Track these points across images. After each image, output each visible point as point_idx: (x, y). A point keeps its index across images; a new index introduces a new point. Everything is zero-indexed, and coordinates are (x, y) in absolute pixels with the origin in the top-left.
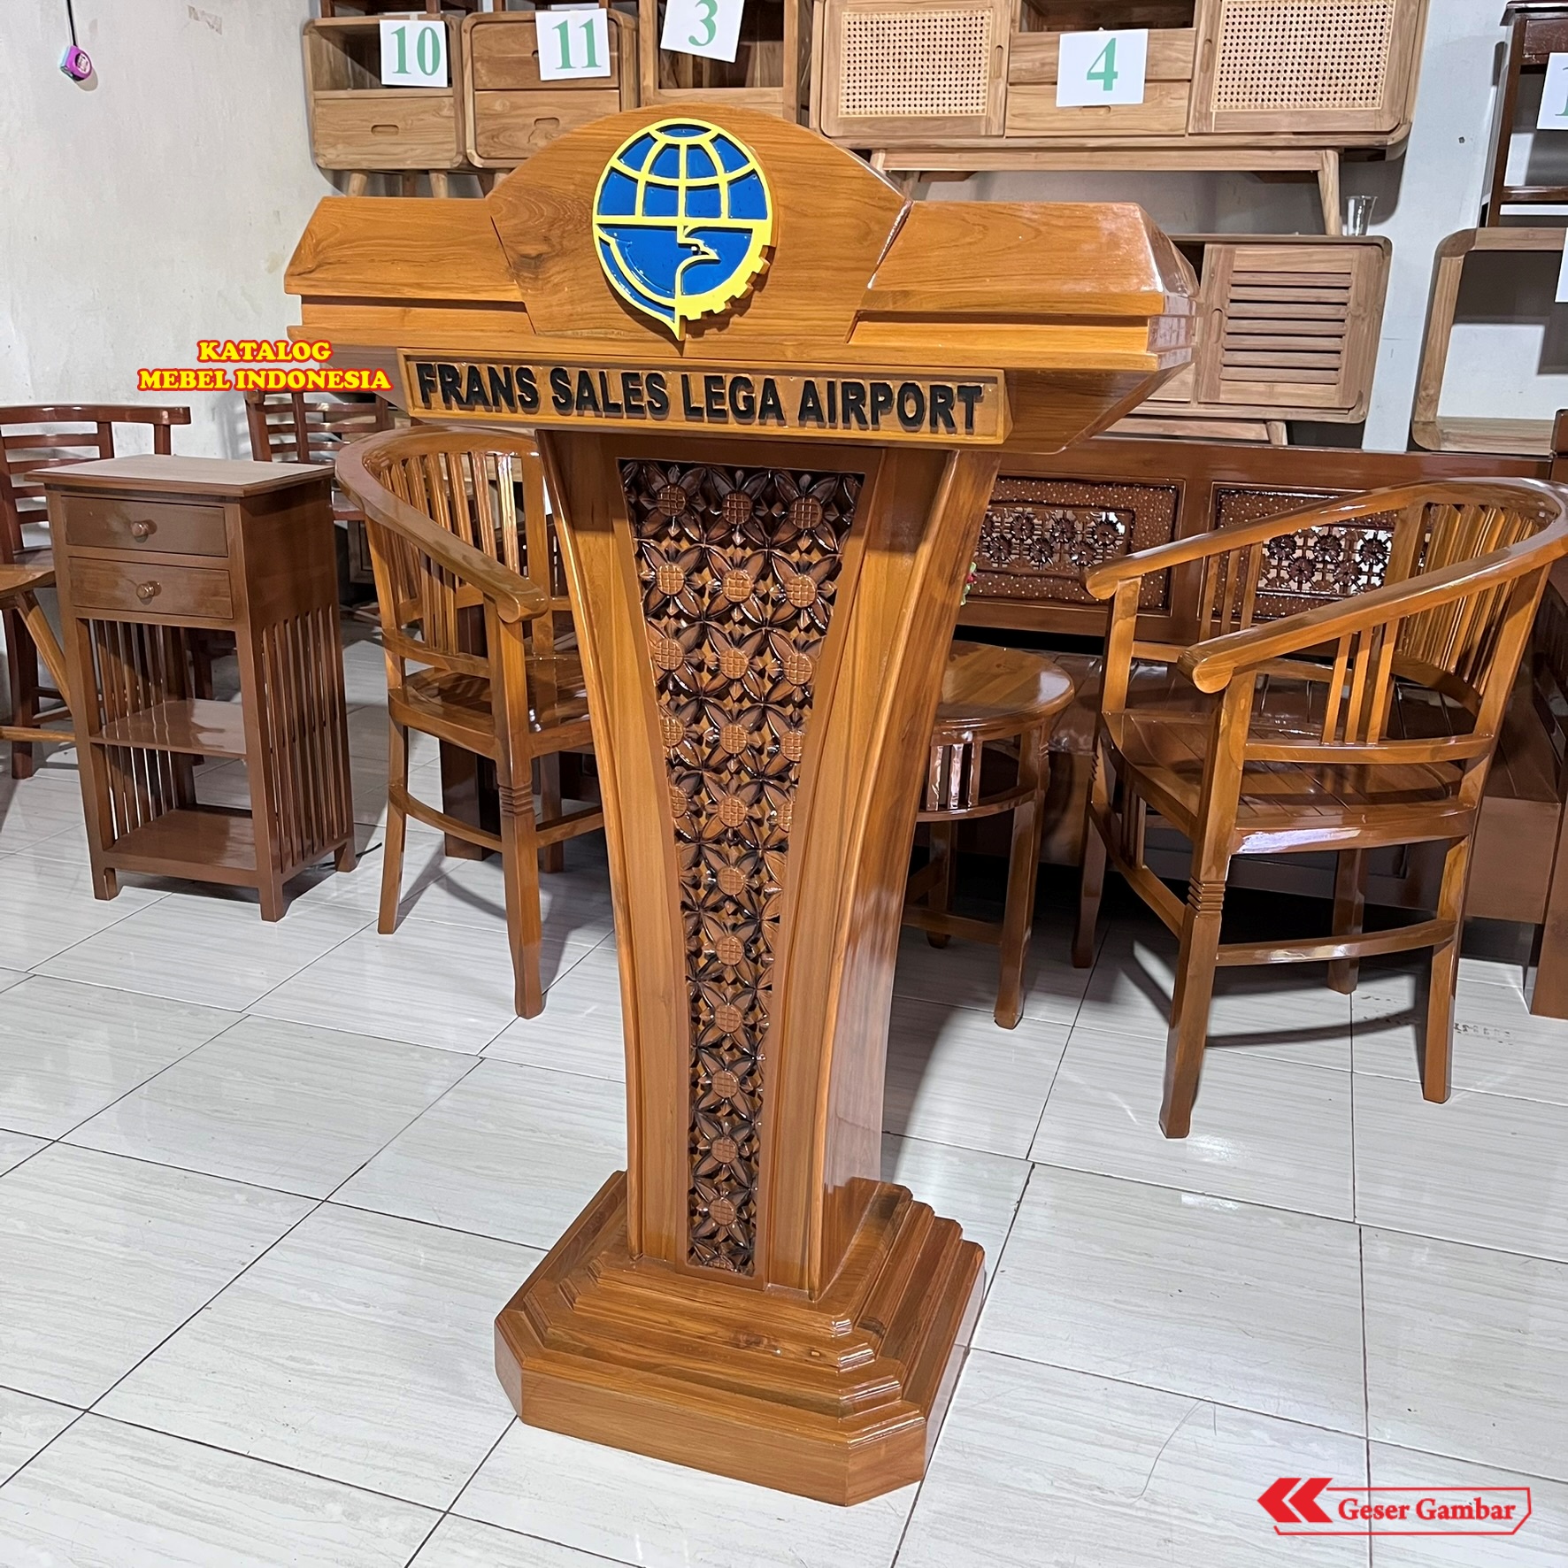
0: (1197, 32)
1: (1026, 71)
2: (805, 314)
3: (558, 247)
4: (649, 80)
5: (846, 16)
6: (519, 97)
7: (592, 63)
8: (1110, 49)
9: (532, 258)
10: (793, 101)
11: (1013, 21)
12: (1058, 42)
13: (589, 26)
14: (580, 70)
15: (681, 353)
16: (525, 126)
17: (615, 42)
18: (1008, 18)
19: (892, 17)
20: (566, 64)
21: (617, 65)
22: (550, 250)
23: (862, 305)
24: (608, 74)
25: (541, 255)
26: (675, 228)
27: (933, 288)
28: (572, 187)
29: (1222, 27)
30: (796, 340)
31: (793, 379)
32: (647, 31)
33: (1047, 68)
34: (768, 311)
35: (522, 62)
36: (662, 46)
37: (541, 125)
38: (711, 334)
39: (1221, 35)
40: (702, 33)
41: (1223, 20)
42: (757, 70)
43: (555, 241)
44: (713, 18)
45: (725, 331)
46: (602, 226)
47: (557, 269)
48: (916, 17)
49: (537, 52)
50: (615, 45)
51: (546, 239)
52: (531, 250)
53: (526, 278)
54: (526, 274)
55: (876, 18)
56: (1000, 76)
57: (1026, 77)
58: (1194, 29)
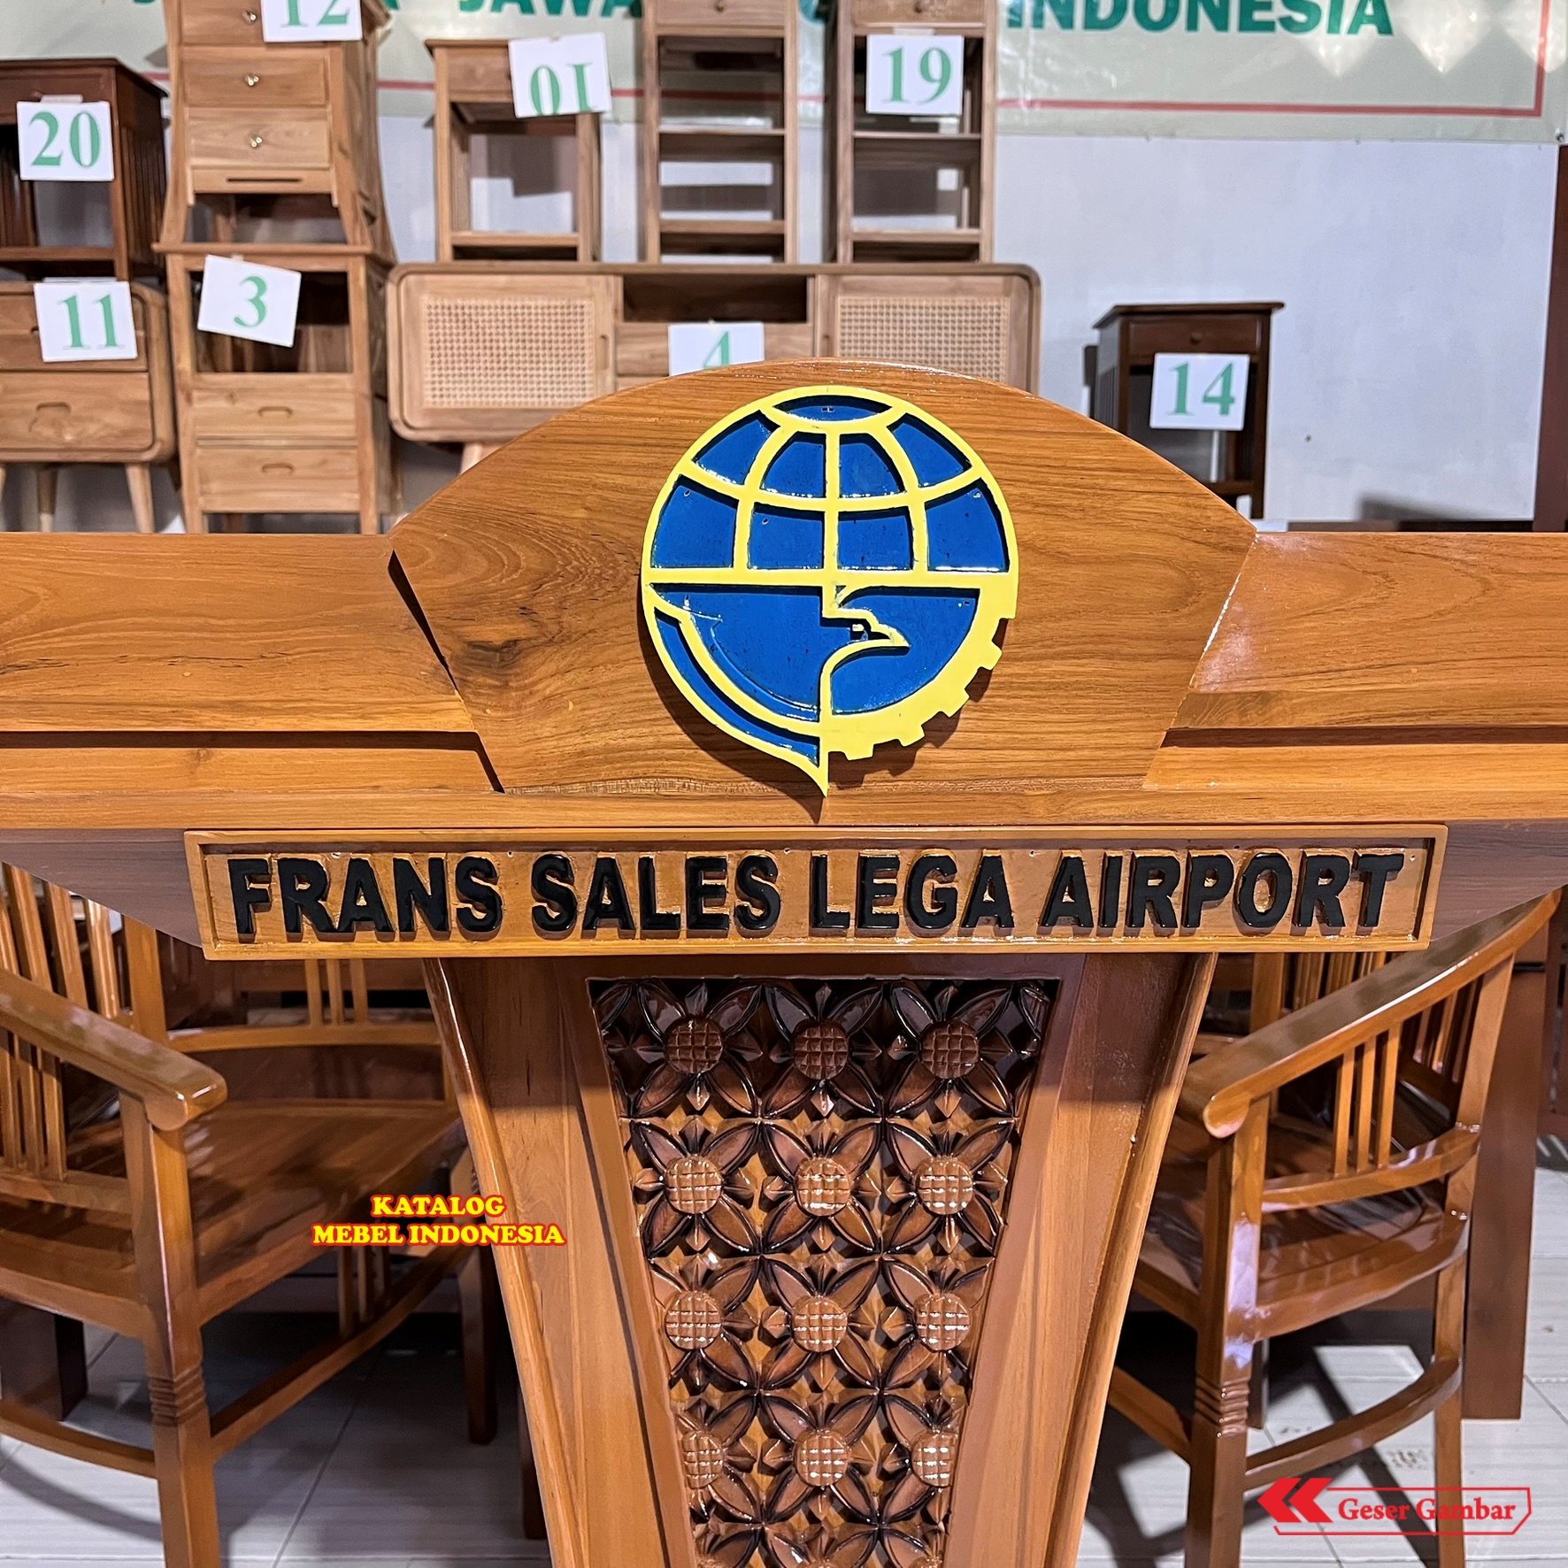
0: (814, 328)
1: (635, 362)
2: (1066, 740)
3: (554, 628)
4: (185, 362)
5: (426, 300)
6: (17, 380)
7: (111, 342)
8: (724, 341)
9: (497, 649)
10: (365, 388)
11: (616, 311)
12: (666, 334)
13: (106, 302)
14: (97, 349)
15: (816, 818)
16: (24, 413)
17: (142, 320)
18: (610, 307)
19: (480, 302)
20: (77, 342)
21: (145, 345)
22: (533, 632)
23: (1179, 719)
24: (134, 354)
25: (516, 642)
26: (818, 591)
27: (1320, 687)
28: (581, 513)
29: (838, 324)
30: (1048, 786)
31: (1038, 853)
32: (180, 309)
33: (658, 360)
34: (992, 736)
35: (17, 340)
36: (202, 326)
37: (46, 411)
38: (877, 781)
39: (838, 331)
40: (251, 314)
41: (839, 317)
42: (312, 356)
43: (546, 615)
44: (263, 298)
45: (905, 775)
46: (659, 587)
47: (551, 667)
48: (506, 303)
49: (36, 329)
50: (140, 323)
51: (525, 612)
52: (494, 632)
53: (481, 686)
54: (481, 680)
55: (460, 302)
56: (605, 366)
57: (637, 369)
58: (809, 324)
